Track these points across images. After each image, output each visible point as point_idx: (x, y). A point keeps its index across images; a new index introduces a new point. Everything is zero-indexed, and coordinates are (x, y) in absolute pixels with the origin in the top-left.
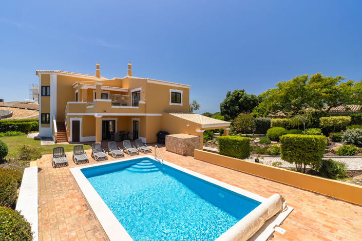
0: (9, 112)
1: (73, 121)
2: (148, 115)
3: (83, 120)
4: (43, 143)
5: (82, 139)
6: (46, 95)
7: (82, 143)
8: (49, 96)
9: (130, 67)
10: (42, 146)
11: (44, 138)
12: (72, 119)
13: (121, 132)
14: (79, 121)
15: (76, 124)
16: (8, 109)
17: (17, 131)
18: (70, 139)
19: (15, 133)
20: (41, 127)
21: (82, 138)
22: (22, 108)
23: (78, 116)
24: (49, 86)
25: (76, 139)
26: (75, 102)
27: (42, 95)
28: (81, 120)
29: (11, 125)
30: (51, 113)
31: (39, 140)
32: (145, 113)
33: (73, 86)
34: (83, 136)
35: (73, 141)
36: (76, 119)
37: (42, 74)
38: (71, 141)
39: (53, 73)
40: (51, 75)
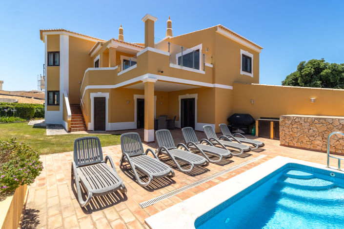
0: (14, 100)
1: (96, 99)
2: (217, 86)
3: (111, 96)
4: (49, 132)
5: (109, 126)
6: (54, 65)
7: (109, 132)
8: (59, 65)
9: (169, 24)
10: (49, 136)
11: (52, 126)
12: (93, 95)
14: (104, 98)
15: (100, 103)
16: (14, 97)
17: (15, 116)
18: (91, 125)
19: (12, 118)
20: (48, 110)
21: (110, 124)
22: (29, 98)
23: (104, 90)
24: (59, 52)
25: (100, 126)
26: (98, 69)
27: (49, 65)
28: (107, 95)
29: (7, 108)
30: (61, 90)
31: (45, 128)
32: (213, 82)
33: (90, 54)
34: (111, 121)
35: (95, 130)
36: (100, 95)
37: (48, 36)
38: (93, 129)
39: (64, 32)
40: (61, 36)
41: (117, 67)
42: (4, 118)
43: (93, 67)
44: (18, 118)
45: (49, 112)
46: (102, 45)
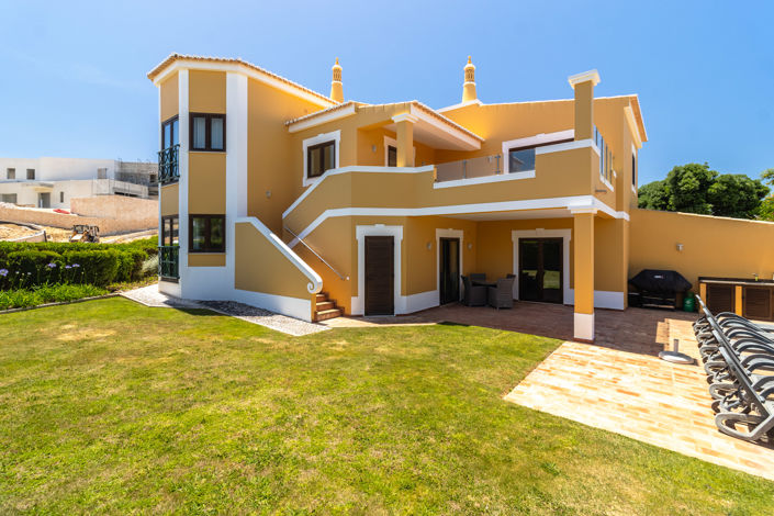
1: (368, 240)
2: (624, 216)
3: (406, 233)
6: (208, 147)
7: (404, 317)
8: (224, 150)
12: (362, 232)
13: (473, 276)
14: (392, 238)
15: (379, 251)
18: (357, 305)
20: (191, 264)
21: (405, 297)
23: (390, 220)
24: (223, 117)
25: (379, 304)
26: (386, 169)
27: (192, 147)
28: (398, 232)
29: (49, 259)
30: (228, 213)
32: (617, 208)
34: (408, 291)
35: (366, 314)
36: (380, 230)
37: (190, 71)
38: (363, 313)
39: (240, 68)
40: (228, 76)
41: (431, 168)
42: (12, 297)
43: (383, 165)
44: (89, 287)
45: (194, 269)
46: (357, 110)
